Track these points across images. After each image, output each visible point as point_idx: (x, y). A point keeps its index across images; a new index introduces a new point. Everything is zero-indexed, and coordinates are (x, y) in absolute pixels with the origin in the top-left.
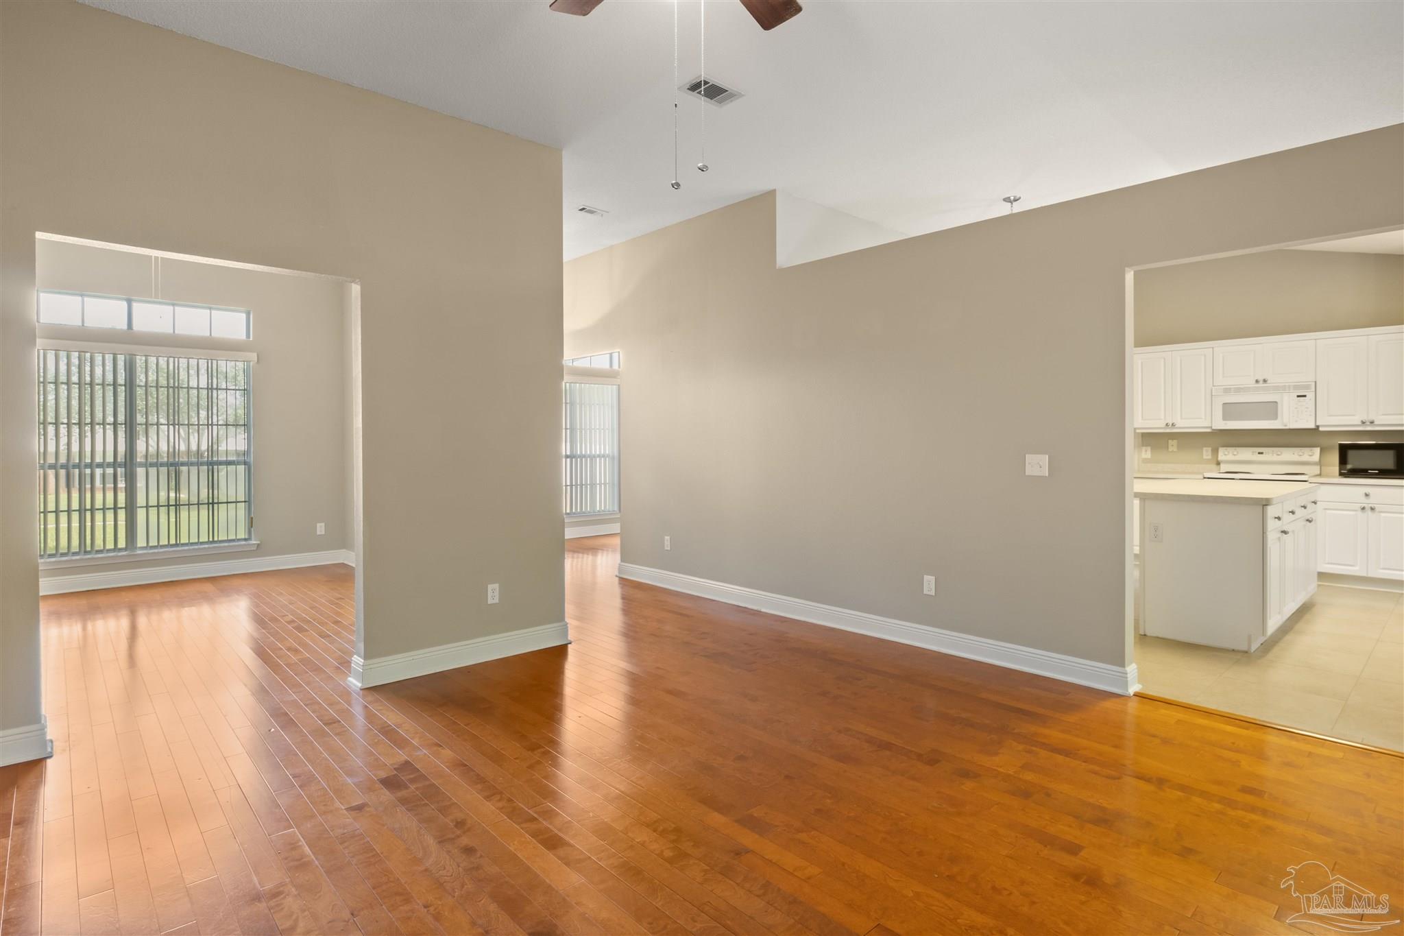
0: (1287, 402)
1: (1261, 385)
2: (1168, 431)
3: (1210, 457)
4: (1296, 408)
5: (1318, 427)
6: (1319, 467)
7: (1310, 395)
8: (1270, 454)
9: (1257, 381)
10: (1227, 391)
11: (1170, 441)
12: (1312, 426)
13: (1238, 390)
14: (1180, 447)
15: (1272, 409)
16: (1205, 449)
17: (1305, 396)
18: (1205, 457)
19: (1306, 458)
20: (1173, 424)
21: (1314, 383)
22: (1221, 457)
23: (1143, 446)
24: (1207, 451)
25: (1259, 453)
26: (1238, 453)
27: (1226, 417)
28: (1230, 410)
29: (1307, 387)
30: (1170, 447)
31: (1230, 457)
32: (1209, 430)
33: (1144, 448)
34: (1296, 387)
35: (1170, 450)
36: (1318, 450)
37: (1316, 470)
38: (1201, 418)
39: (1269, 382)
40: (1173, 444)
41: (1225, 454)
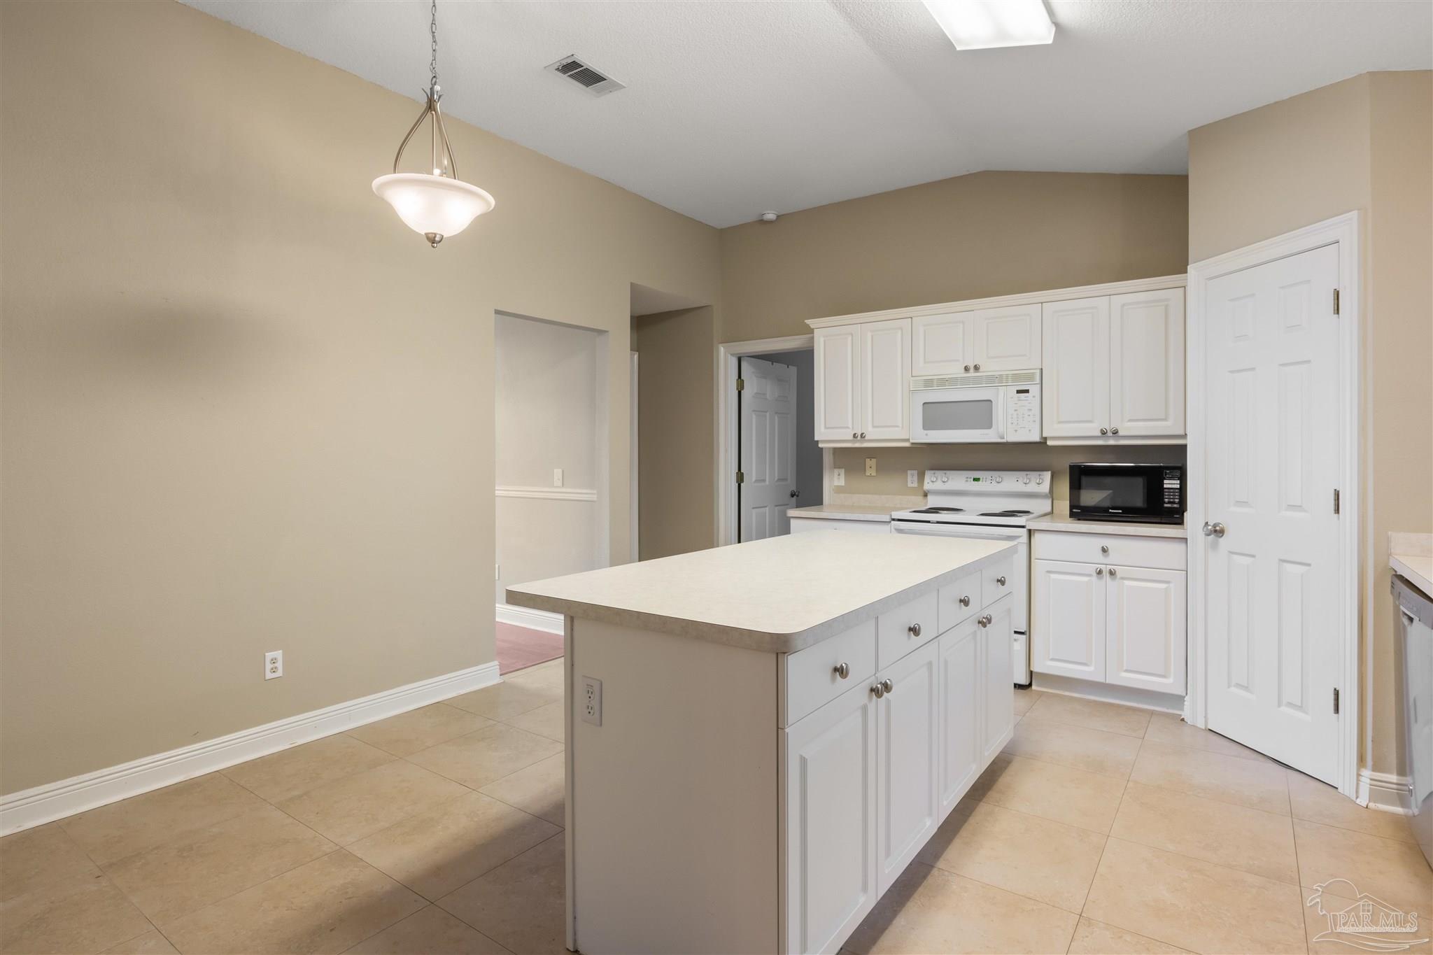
0: (1004, 399)
1: (972, 373)
2: (857, 445)
3: (915, 485)
4: (1016, 410)
5: (1046, 438)
6: (1049, 502)
7: (1034, 390)
8: (991, 482)
9: (967, 369)
10: (929, 383)
11: (868, 460)
12: (1036, 438)
13: (943, 382)
14: (880, 469)
15: (982, 412)
16: (909, 472)
17: (1027, 391)
18: (910, 485)
19: (1032, 487)
20: (862, 434)
21: (1038, 372)
22: (927, 486)
23: (835, 468)
24: (913, 475)
25: (974, 480)
26: (948, 479)
27: (928, 424)
28: (934, 414)
29: (1030, 377)
30: (867, 467)
31: (939, 486)
32: (907, 444)
33: (836, 471)
34: (1016, 377)
35: (868, 474)
36: (1047, 476)
37: (1045, 506)
38: (897, 426)
39: (981, 370)
40: (871, 463)
41: (933, 481)
